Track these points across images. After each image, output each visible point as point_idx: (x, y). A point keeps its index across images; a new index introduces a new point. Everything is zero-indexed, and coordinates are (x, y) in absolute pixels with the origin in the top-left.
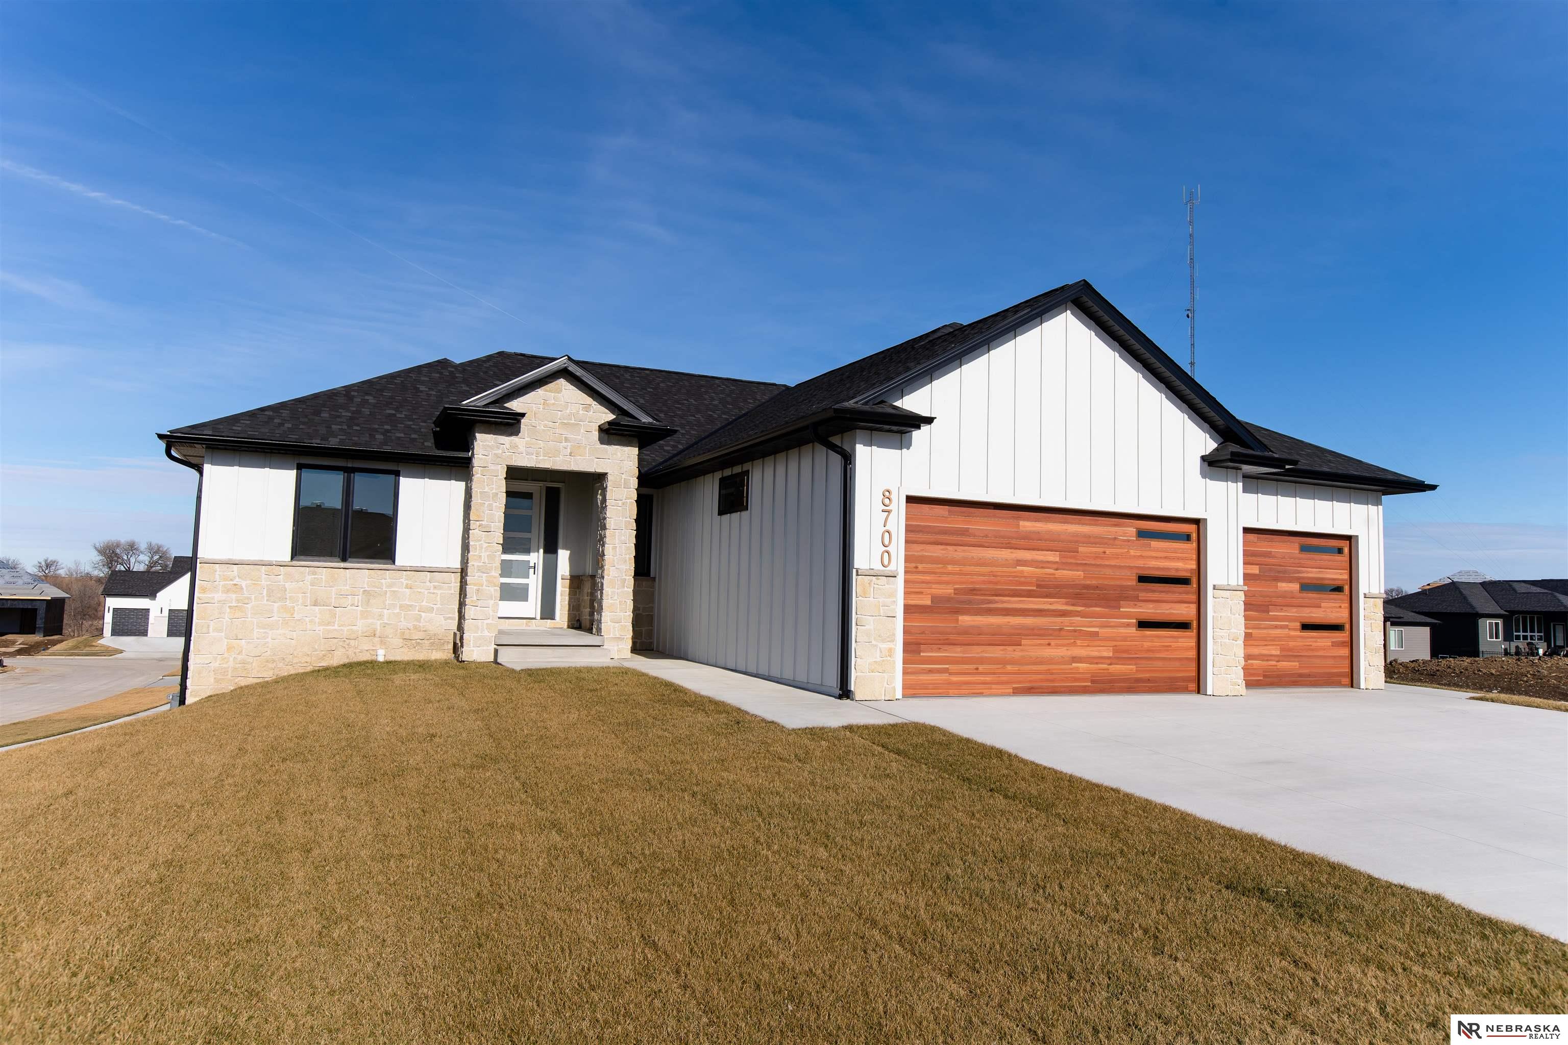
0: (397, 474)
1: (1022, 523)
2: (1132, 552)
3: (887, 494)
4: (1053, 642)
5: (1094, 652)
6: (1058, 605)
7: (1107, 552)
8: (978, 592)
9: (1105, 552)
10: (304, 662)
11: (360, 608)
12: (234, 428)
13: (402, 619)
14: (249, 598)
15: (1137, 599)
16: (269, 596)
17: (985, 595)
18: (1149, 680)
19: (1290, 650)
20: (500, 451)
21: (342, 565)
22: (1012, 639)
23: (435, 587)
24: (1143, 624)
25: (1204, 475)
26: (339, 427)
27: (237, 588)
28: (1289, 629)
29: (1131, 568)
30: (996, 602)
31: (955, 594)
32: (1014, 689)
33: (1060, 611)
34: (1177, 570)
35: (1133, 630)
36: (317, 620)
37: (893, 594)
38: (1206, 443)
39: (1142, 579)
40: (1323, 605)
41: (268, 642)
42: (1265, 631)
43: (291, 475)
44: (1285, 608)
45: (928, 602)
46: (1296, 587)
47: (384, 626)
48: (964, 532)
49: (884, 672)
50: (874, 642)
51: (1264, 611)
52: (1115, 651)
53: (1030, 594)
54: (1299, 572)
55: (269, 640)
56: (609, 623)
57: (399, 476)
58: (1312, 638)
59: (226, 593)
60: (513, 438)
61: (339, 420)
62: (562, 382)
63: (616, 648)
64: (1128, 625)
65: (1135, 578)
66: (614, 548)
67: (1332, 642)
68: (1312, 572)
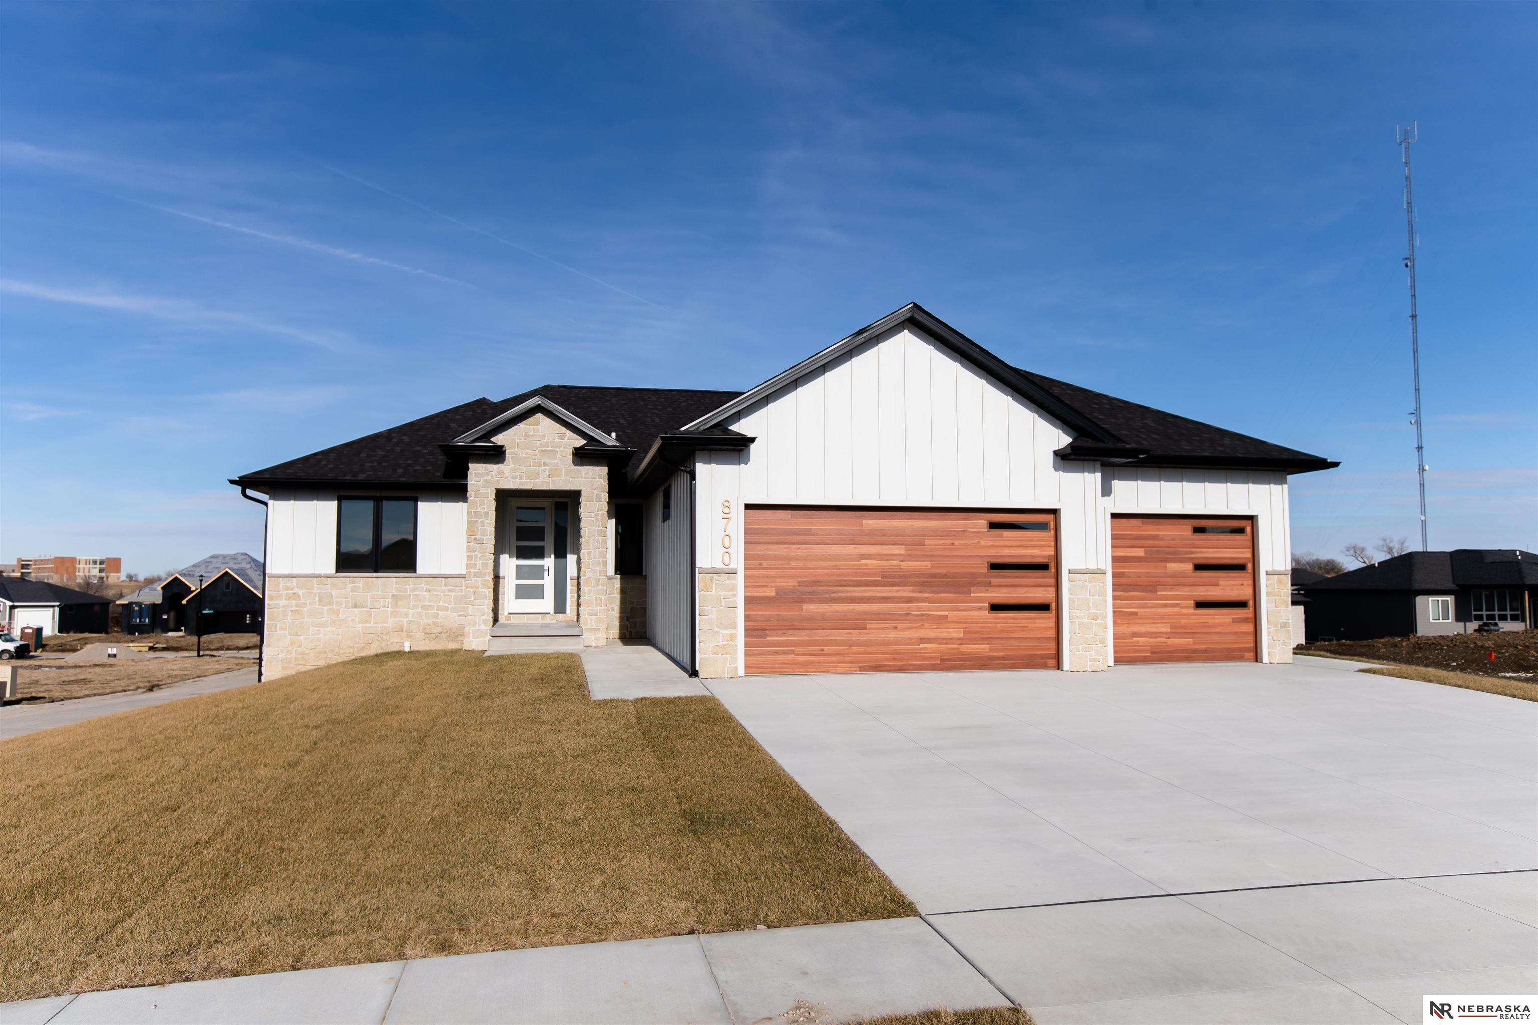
0: (416, 500)
1: (865, 522)
2: (983, 543)
3: (727, 504)
4: (899, 626)
5: (943, 633)
6: (905, 592)
7: (956, 543)
8: (822, 584)
9: (953, 544)
10: (347, 654)
11: (390, 609)
12: (288, 471)
13: (424, 617)
14: (305, 604)
15: (988, 585)
16: (320, 600)
17: (829, 586)
18: (1003, 658)
19: (1184, 627)
20: (489, 477)
21: (375, 575)
22: (859, 623)
23: (449, 591)
24: (996, 608)
25: (1057, 468)
26: (371, 464)
27: (296, 596)
28: (1181, 607)
29: (982, 557)
30: (840, 592)
31: (799, 586)
32: (860, 667)
33: (906, 598)
34: (1033, 557)
35: (985, 613)
36: (357, 619)
37: (734, 588)
38: (1063, 440)
39: (994, 566)
40: (1221, 583)
41: (321, 638)
42: (1153, 610)
43: (333, 505)
44: (1176, 588)
45: (774, 594)
46: (1189, 567)
47: (410, 622)
48: (808, 532)
49: (726, 654)
50: (716, 629)
51: (1151, 591)
52: (965, 633)
53: (875, 584)
54: (1192, 553)
55: (321, 636)
56: (587, 616)
57: (417, 501)
58: (1208, 615)
59: (288, 600)
60: (500, 466)
61: (373, 458)
62: (540, 416)
63: (593, 637)
64: (980, 609)
65: (987, 565)
66: (589, 553)
67: (1233, 619)
68: (1207, 552)
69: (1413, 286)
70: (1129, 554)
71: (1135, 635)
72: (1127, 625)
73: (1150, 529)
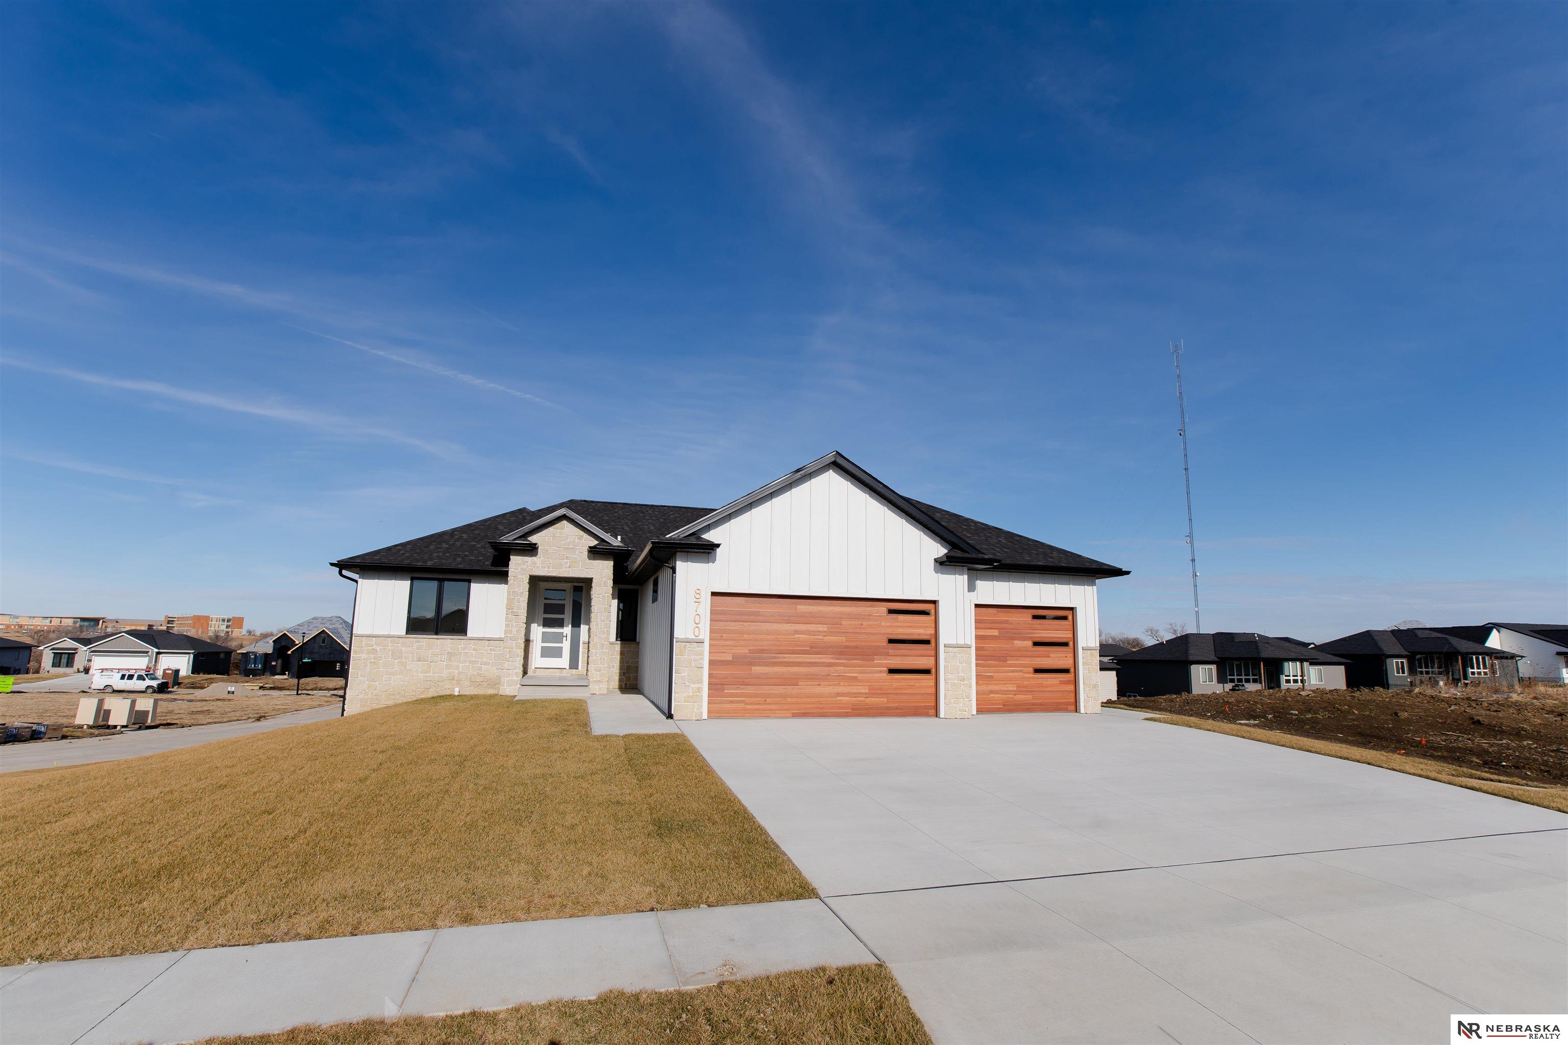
0: (469, 581)
1: (799, 607)
2: (883, 624)
3: (698, 591)
4: (822, 683)
5: (853, 689)
6: (827, 659)
7: (864, 623)
8: (766, 652)
9: (862, 624)
10: (410, 696)
11: (445, 663)
12: (375, 558)
13: (470, 670)
14: (381, 657)
15: (887, 654)
16: (392, 655)
17: (771, 653)
18: (897, 708)
19: (1026, 687)
20: (525, 566)
21: (435, 637)
22: (792, 681)
23: (491, 650)
24: (892, 671)
25: (936, 571)
26: (438, 554)
27: (374, 651)
28: (1024, 673)
29: (883, 634)
30: (779, 658)
31: (749, 653)
32: (793, 714)
33: (827, 663)
34: (919, 635)
35: (885, 675)
36: (420, 670)
37: (702, 653)
38: (941, 551)
39: (891, 641)
40: (1051, 655)
41: (391, 683)
42: (1004, 674)
43: (407, 583)
44: (1020, 658)
45: (731, 659)
46: (1030, 643)
47: (459, 673)
48: (756, 614)
49: (694, 702)
50: (687, 684)
51: (1003, 661)
52: (870, 689)
53: (805, 652)
54: (1032, 633)
55: (392, 682)
56: (593, 672)
57: (471, 582)
58: (1043, 678)
59: (368, 654)
60: (534, 558)
61: (439, 550)
62: (565, 522)
63: (597, 687)
64: (881, 672)
65: (886, 641)
66: (597, 625)
67: (1060, 681)
68: (1042, 633)
69: (1185, 449)
70: (988, 634)
71: (991, 692)
72: (986, 685)
73: (1002, 616)
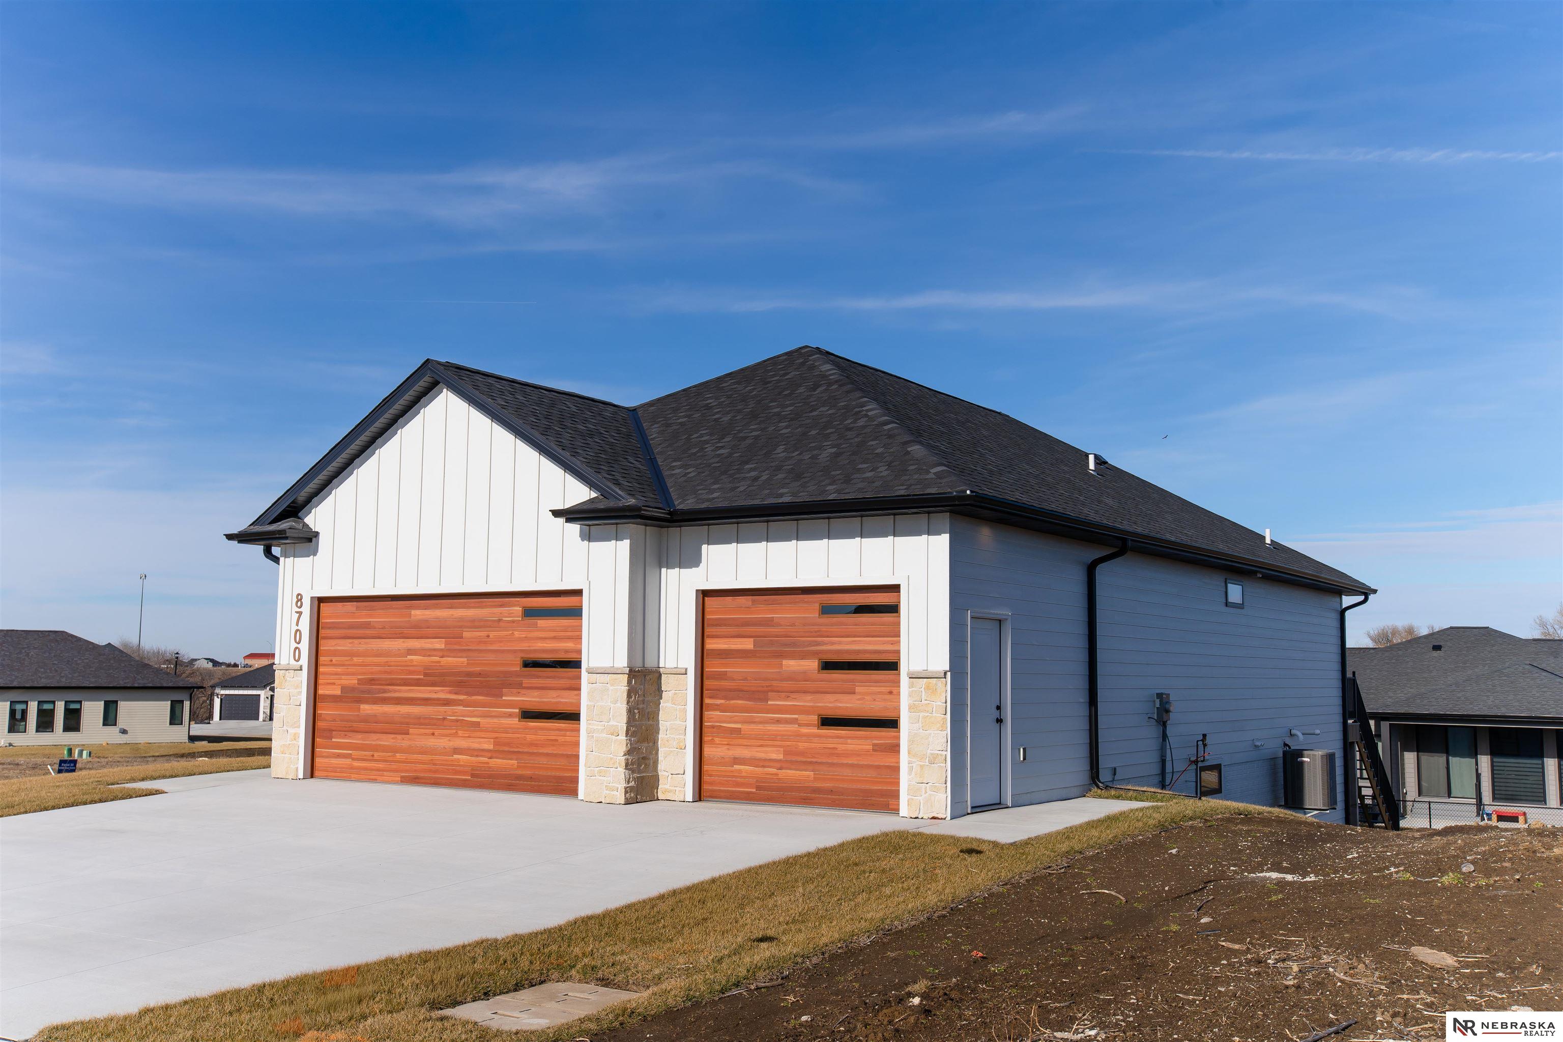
1: (414, 612)
2: (517, 634)
3: (300, 598)
4: (436, 732)
5: (474, 744)
6: (442, 693)
7: (492, 634)
8: (376, 682)
9: (488, 636)
15: (520, 686)
17: (381, 685)
19: (802, 753)
22: (401, 727)
24: (528, 715)
25: (583, 537)
28: (800, 725)
29: (515, 651)
30: (390, 691)
31: (358, 684)
32: (402, 777)
33: (443, 700)
34: (567, 651)
35: (515, 721)
39: (531, 664)
40: (858, 689)
42: (760, 727)
44: (794, 695)
46: (815, 664)
48: (367, 626)
49: (291, 754)
50: (286, 728)
51: (760, 700)
52: (495, 744)
53: (418, 683)
54: (818, 644)
64: (510, 715)
65: (519, 662)
68: (840, 643)
70: (733, 647)
71: (736, 761)
72: (727, 747)
73: (763, 610)
